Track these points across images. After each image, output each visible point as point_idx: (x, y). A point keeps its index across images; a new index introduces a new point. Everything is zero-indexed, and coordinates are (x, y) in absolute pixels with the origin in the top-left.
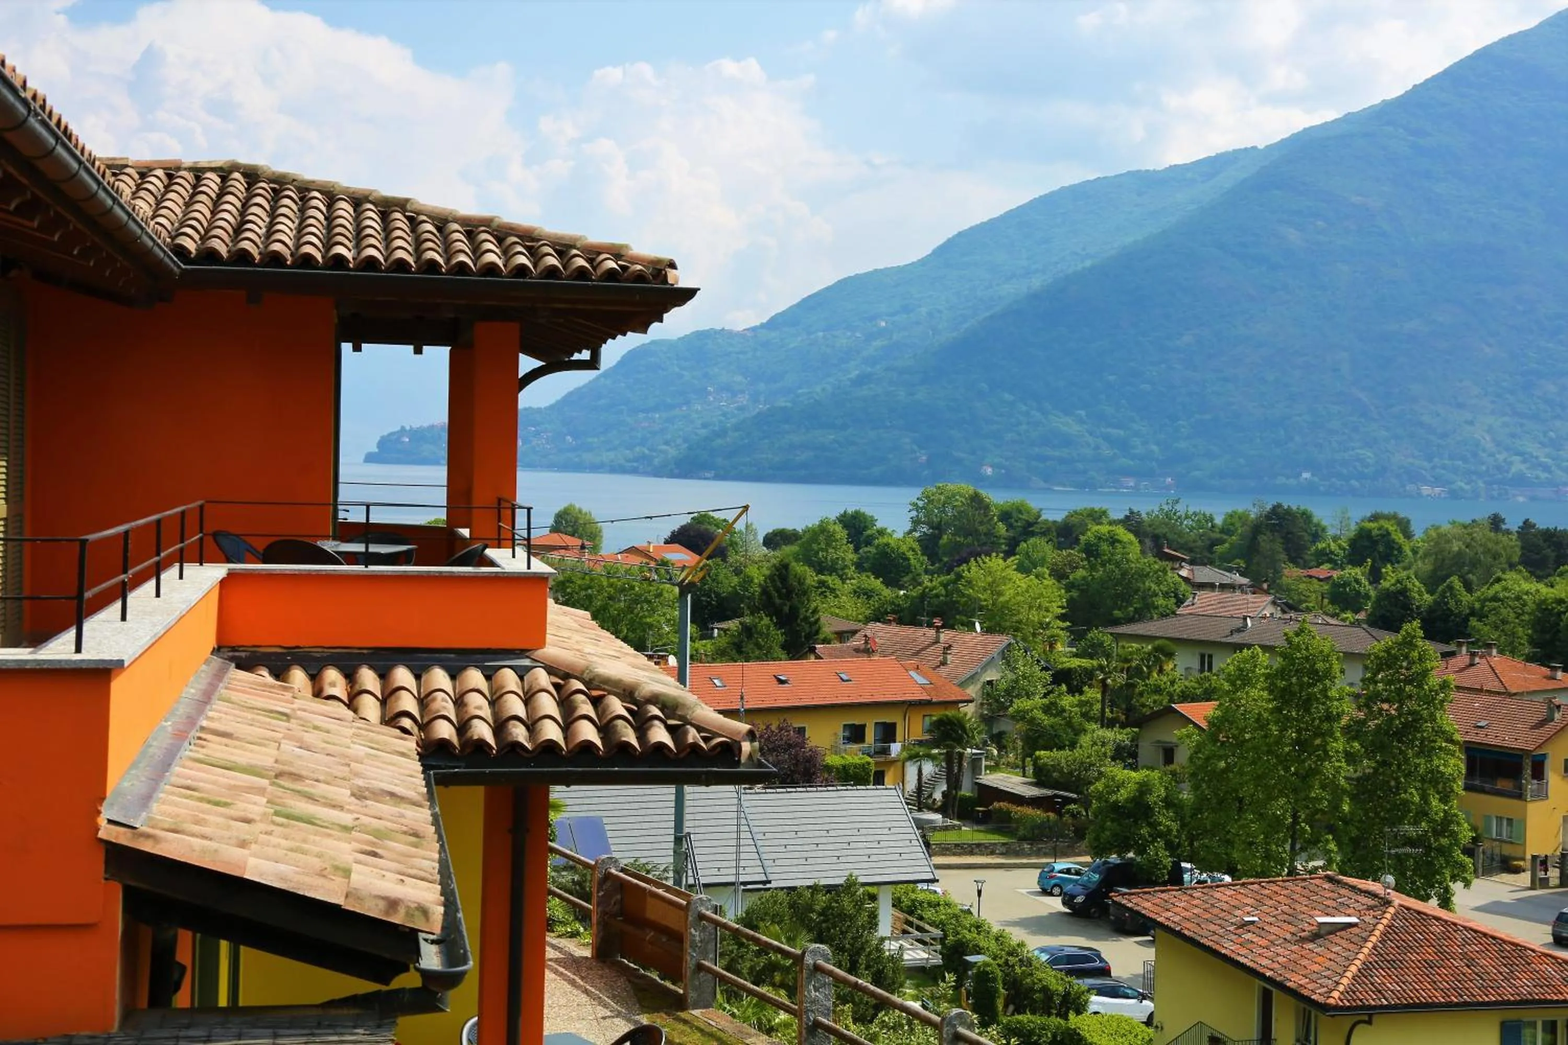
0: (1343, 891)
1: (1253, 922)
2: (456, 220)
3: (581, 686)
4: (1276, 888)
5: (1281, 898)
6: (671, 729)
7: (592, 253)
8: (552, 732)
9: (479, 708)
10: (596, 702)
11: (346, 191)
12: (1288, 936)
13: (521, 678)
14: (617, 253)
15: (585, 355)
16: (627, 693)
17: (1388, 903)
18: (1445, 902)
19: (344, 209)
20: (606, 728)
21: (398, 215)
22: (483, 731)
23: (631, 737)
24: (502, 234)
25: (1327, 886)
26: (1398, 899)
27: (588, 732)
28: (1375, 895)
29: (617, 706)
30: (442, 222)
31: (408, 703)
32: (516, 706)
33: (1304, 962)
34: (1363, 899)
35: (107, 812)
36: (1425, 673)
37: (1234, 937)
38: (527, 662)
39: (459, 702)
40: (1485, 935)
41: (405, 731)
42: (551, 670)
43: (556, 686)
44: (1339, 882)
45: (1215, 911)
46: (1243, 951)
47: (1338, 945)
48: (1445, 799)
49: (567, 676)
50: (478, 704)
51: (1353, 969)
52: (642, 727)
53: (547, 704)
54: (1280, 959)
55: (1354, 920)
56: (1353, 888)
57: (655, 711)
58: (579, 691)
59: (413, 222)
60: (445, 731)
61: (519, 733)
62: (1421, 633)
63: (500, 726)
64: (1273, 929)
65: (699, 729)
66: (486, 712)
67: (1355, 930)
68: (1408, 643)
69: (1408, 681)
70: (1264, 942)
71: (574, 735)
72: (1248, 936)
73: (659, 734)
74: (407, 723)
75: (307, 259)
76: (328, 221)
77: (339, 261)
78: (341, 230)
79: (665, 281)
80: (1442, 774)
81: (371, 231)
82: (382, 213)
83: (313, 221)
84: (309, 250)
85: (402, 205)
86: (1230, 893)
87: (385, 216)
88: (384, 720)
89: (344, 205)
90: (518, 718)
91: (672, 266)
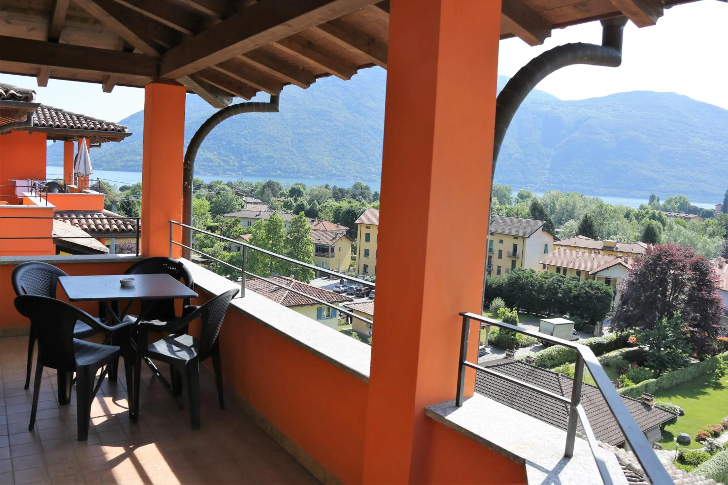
0: (281, 280)
1: (259, 288)
2: (74, 115)
6: (132, 226)
7: (108, 124)
8: (108, 227)
10: (116, 221)
11: (45, 106)
12: (268, 291)
13: (99, 216)
14: (113, 124)
15: (98, 144)
17: (292, 281)
18: (308, 283)
19: (46, 111)
20: (119, 226)
21: (60, 113)
22: (93, 226)
23: (123, 227)
24: (86, 119)
25: (278, 278)
26: (294, 281)
27: (115, 227)
28: (289, 280)
29: (120, 222)
30: (71, 115)
31: (76, 221)
32: (99, 222)
33: (271, 297)
34: (286, 281)
35: (53, 232)
36: (305, 225)
38: (99, 214)
39: (87, 221)
40: (314, 288)
41: (77, 226)
42: (105, 215)
43: (107, 218)
44: (280, 277)
45: (250, 286)
48: (309, 257)
49: (109, 216)
50: (91, 221)
51: (283, 298)
52: (126, 226)
53: (105, 221)
54: (266, 296)
56: (284, 278)
57: (128, 223)
58: (112, 219)
59: (64, 116)
60: (85, 226)
61: (101, 227)
62: (304, 215)
63: (97, 226)
64: (264, 290)
66: (93, 223)
68: (301, 217)
69: (301, 227)
71: (113, 227)
73: (130, 227)
74: (77, 225)
75: (44, 125)
76: (44, 115)
77: (51, 125)
78: (48, 117)
79: (125, 132)
80: (308, 251)
81: (55, 118)
82: (55, 112)
83: (41, 115)
84: (43, 122)
85: (61, 110)
86: (253, 281)
87: (56, 113)
88: (72, 224)
89: (46, 110)
90: (100, 224)
91: (126, 128)
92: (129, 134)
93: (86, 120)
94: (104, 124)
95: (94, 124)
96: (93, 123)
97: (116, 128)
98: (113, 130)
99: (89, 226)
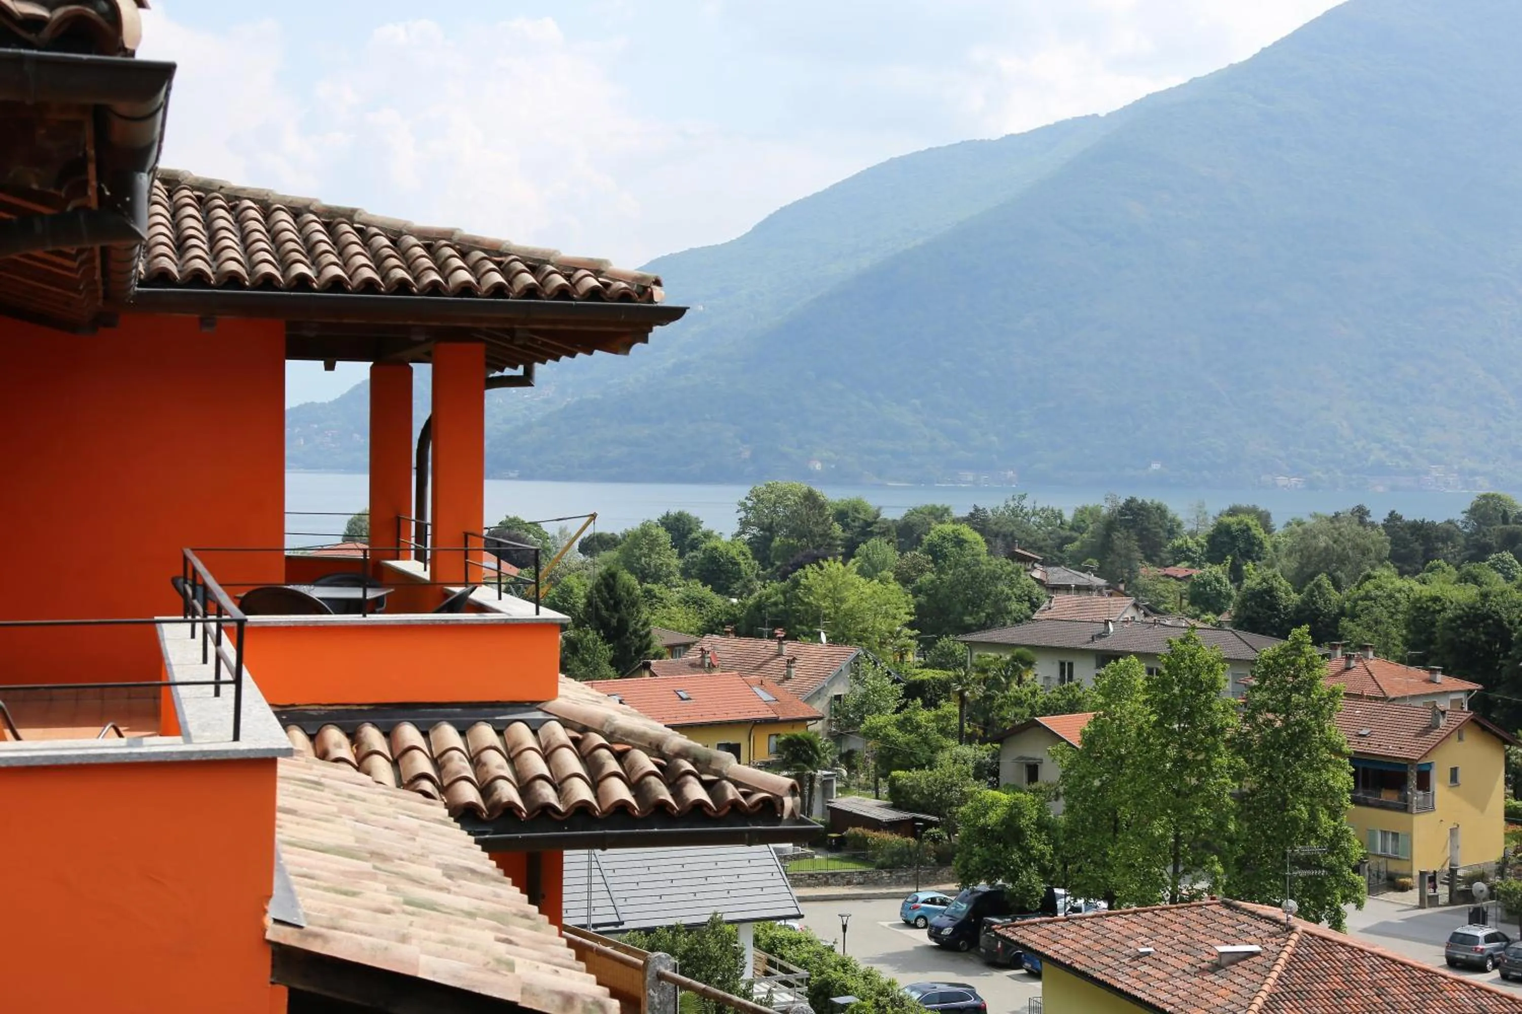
0: (1242, 918)
1: (1148, 954)
2: (411, 233)
3: (602, 741)
4: (1170, 916)
5: (1175, 927)
6: (706, 785)
7: (569, 269)
8: (582, 792)
9: (500, 767)
10: (620, 757)
11: (282, 199)
12: (1187, 968)
13: (535, 732)
14: (596, 269)
15: (520, 371)
16: (655, 748)
17: (1291, 929)
18: (1337, 924)
19: (284, 220)
20: (637, 786)
21: (346, 227)
22: (508, 792)
23: (665, 795)
24: (466, 248)
25: (1225, 912)
26: (1301, 925)
27: (619, 791)
28: (1275, 921)
29: (645, 761)
30: (396, 236)
31: (423, 764)
32: (536, 764)
33: (1206, 995)
34: (1262, 925)
35: (273, 911)
36: (1313, 681)
37: (1128, 970)
38: (539, 715)
39: (476, 761)
40: (1394, 961)
41: (427, 795)
42: (566, 724)
43: (575, 740)
44: (1237, 908)
45: (1107, 942)
46: (1140, 985)
47: (1241, 975)
48: (1334, 814)
49: (585, 729)
50: (496, 762)
51: (1259, 1001)
52: (676, 786)
53: (570, 761)
54: (1181, 993)
55: (1255, 948)
56: (1252, 914)
57: (687, 766)
58: (602, 746)
59: (366, 239)
60: (469, 794)
61: (548, 793)
62: (1309, 639)
63: (525, 787)
64: (1170, 960)
65: (737, 784)
66: (507, 772)
67: (1257, 959)
68: (1297, 648)
69: (1297, 689)
70: (1161, 975)
71: (607, 794)
72: (1144, 968)
73: (695, 792)
74: (427, 786)
75: (268, 279)
76: (274, 235)
77: (302, 281)
78: (291, 245)
79: (651, 299)
80: (1331, 789)
81: (324, 247)
82: (326, 225)
83: (258, 235)
84: (267, 268)
85: (349, 216)
86: (1121, 921)
87: (330, 228)
88: (400, 783)
89: (283, 215)
90: (542, 777)
91: (658, 283)
92: (675, 313)
93: (463, 255)
94: (550, 268)
95: (502, 268)
96: (499, 264)
97: (607, 286)
98: (594, 293)
99: (486, 789)
